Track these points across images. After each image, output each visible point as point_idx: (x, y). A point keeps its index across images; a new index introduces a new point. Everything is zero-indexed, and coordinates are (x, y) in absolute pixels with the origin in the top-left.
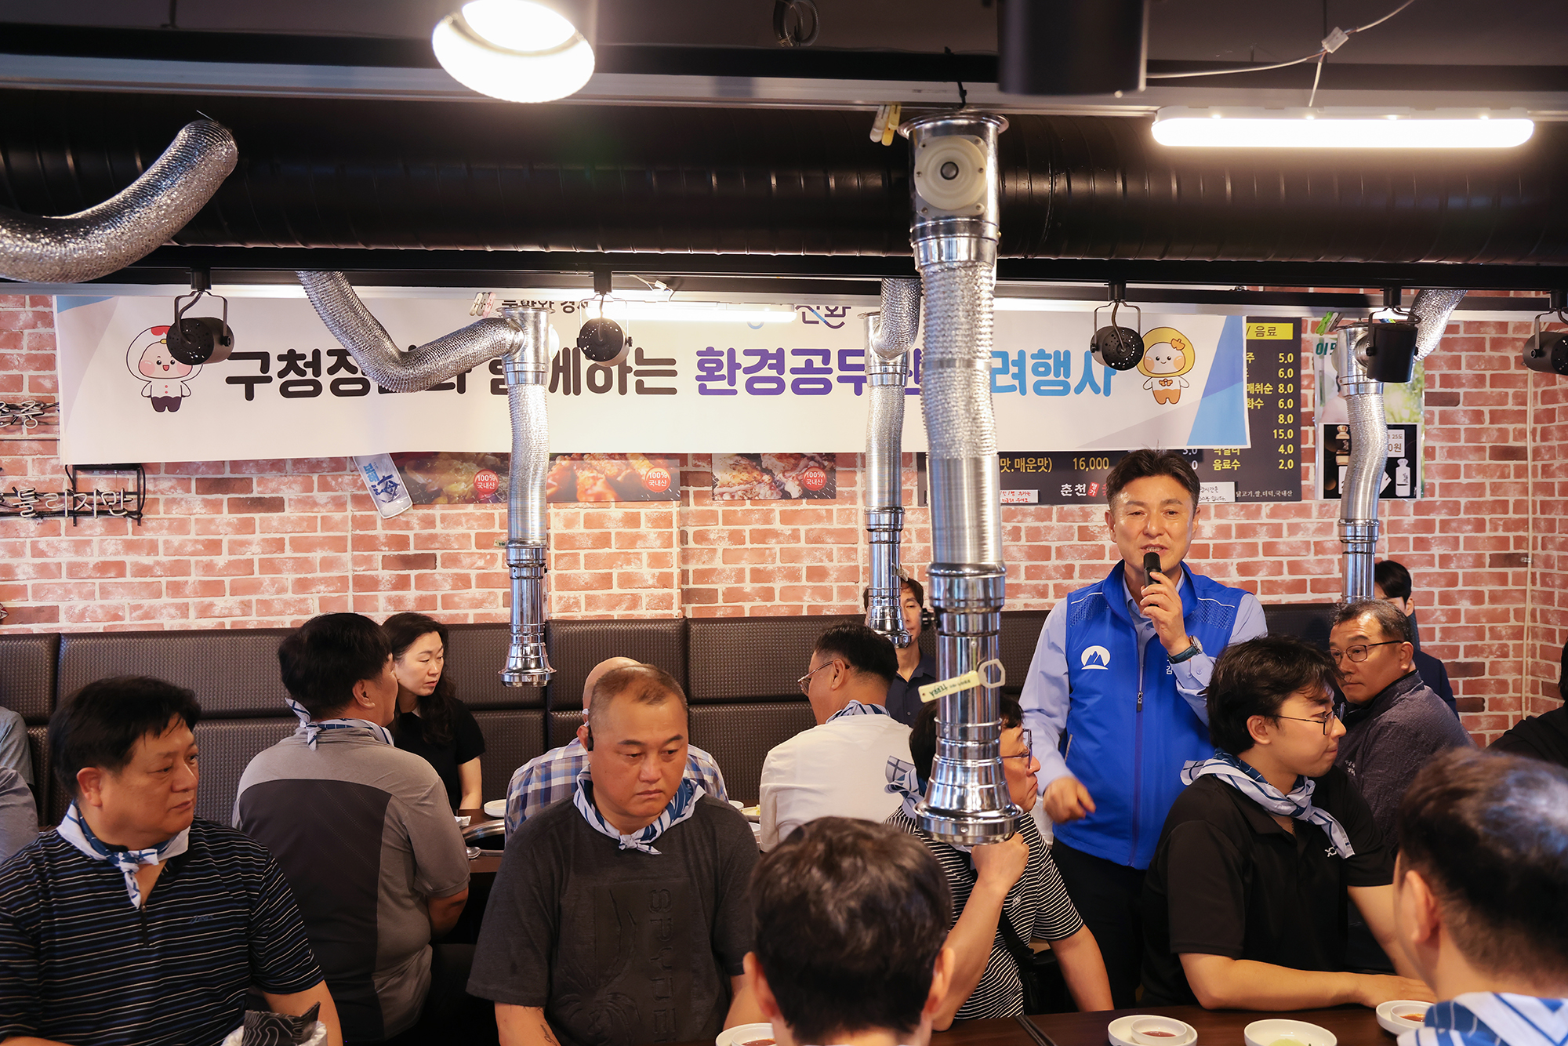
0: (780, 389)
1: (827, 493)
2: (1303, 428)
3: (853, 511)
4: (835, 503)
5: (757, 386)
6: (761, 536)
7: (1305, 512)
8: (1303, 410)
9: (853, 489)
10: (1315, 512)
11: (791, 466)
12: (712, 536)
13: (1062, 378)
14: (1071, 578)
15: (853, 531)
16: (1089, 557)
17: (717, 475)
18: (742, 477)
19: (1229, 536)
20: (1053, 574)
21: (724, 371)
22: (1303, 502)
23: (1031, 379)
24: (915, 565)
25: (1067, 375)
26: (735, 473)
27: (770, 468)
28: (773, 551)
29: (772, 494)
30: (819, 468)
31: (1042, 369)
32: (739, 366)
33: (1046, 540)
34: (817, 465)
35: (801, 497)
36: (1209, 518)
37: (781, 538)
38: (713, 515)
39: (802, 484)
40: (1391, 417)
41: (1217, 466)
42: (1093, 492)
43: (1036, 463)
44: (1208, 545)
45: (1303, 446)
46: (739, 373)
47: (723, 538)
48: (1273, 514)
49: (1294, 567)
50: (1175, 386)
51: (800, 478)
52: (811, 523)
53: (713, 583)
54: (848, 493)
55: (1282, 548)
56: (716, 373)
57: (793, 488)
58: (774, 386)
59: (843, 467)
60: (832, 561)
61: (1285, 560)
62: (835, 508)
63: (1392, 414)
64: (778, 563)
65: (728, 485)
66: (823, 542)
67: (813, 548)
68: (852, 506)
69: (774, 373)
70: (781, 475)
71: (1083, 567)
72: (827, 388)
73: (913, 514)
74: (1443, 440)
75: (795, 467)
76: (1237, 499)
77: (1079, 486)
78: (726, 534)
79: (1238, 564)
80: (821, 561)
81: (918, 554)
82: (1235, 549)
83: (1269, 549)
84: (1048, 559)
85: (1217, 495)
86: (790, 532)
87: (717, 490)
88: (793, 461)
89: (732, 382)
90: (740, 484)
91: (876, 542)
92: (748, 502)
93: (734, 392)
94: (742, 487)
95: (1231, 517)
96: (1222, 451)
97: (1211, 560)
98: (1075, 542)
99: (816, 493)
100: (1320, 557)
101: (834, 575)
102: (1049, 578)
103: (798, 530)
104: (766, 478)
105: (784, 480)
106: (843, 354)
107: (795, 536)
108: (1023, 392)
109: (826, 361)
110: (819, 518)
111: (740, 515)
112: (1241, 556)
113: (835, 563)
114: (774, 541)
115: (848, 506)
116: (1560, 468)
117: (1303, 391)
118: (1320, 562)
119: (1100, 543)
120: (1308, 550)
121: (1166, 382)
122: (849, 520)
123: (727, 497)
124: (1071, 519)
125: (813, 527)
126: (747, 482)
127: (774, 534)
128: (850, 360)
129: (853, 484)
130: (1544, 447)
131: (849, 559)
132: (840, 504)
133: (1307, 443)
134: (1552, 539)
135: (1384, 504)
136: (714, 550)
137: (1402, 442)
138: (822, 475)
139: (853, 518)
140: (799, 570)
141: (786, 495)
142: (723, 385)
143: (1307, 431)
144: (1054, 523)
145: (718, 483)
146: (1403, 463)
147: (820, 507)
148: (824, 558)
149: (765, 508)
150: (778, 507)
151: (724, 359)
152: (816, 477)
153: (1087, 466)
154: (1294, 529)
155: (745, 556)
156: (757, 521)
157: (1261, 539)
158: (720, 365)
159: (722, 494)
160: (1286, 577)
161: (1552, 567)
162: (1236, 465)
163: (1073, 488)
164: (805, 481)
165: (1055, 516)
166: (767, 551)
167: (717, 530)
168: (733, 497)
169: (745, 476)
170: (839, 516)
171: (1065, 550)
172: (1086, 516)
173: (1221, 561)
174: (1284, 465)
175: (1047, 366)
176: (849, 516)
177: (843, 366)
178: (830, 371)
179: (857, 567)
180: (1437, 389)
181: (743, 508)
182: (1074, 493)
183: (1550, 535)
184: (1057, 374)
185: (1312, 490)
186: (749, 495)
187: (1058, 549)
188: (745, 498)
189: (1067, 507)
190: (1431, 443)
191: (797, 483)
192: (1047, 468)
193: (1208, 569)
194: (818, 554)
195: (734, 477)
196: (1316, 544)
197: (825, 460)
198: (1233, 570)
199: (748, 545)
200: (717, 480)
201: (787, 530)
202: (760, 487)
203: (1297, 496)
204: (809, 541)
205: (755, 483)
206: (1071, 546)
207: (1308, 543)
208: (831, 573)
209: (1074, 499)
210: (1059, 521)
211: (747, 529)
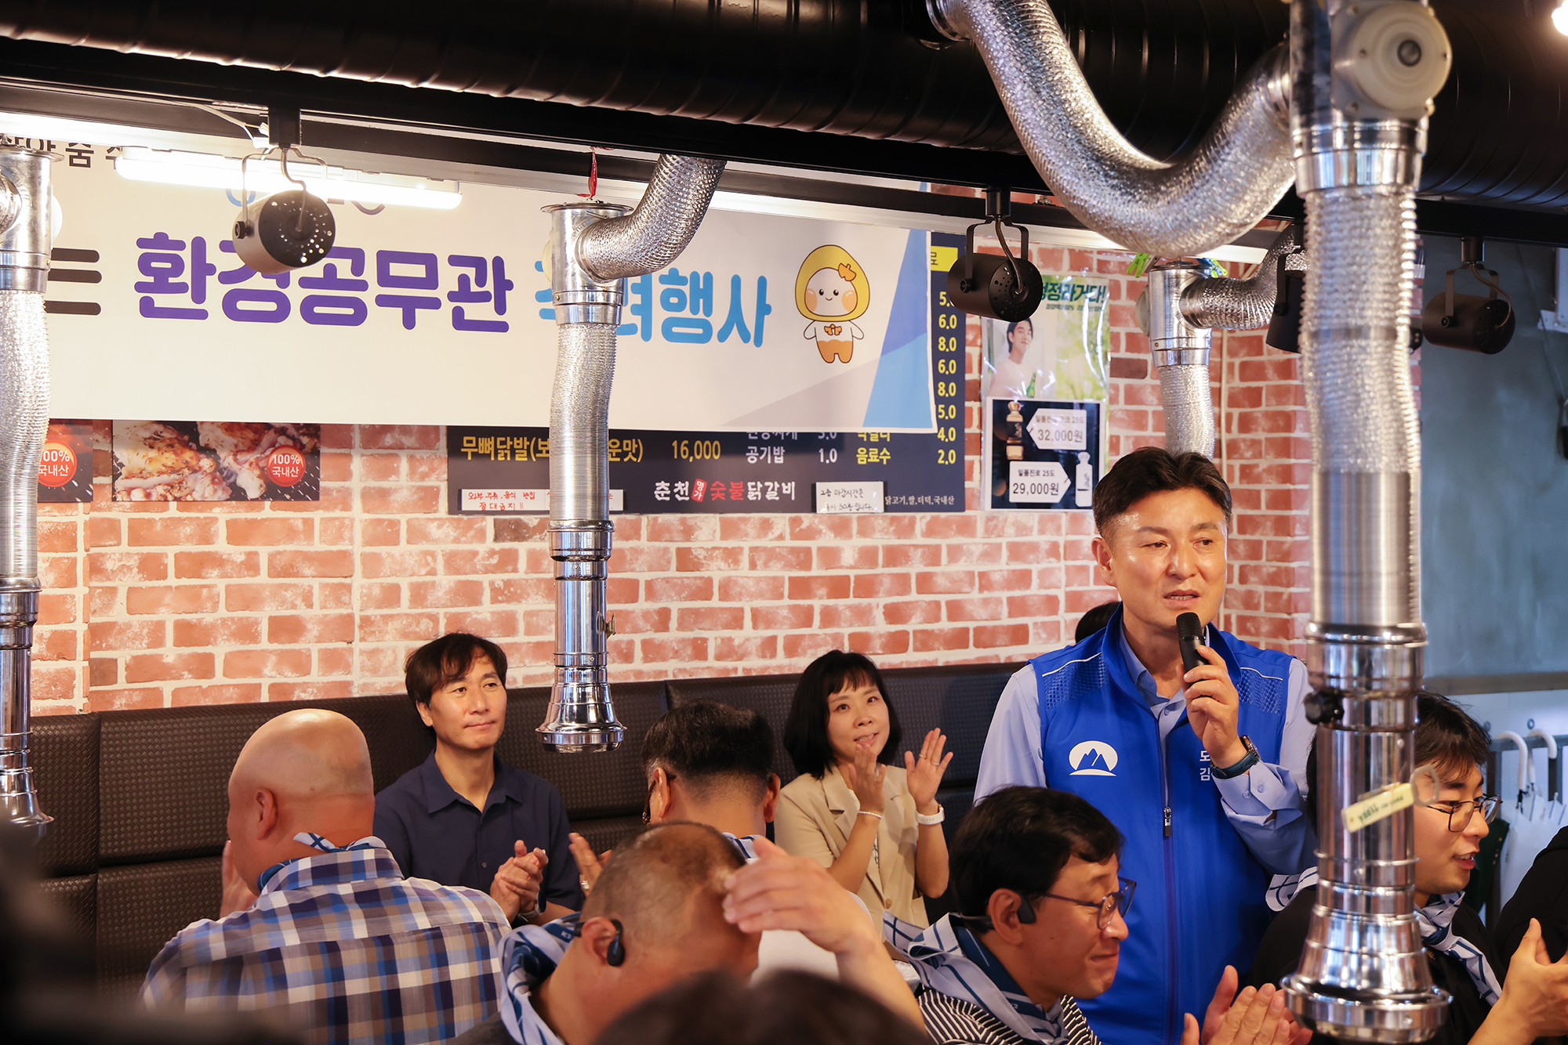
0: (281, 314)
1: (306, 490)
2: (967, 404)
3: (347, 522)
4: (317, 508)
5: (242, 305)
6: (192, 565)
7: (967, 528)
8: (968, 377)
9: (347, 484)
10: (980, 528)
11: (248, 443)
12: (110, 565)
13: (701, 315)
14: (666, 629)
15: (345, 556)
16: (693, 597)
17: (122, 455)
18: (164, 461)
19: (873, 563)
20: (641, 623)
21: (186, 277)
22: (967, 513)
23: (659, 315)
24: (441, 612)
25: (708, 311)
26: (153, 453)
27: (213, 445)
28: (215, 590)
29: (215, 491)
30: (294, 447)
31: (674, 300)
32: (211, 269)
33: (632, 570)
34: (290, 443)
35: (263, 498)
36: (850, 537)
37: (228, 568)
38: (113, 527)
39: (265, 475)
40: (1071, 391)
41: (862, 458)
42: (699, 495)
43: (621, 447)
44: (848, 577)
45: (967, 431)
46: (212, 281)
47: (130, 568)
48: (930, 531)
49: (956, 611)
50: (845, 337)
51: (262, 464)
52: (278, 542)
53: (109, 648)
54: (339, 491)
55: (941, 582)
56: (171, 280)
57: (250, 482)
58: (271, 306)
59: (331, 446)
60: (310, 606)
61: (943, 599)
62: (317, 515)
63: (1072, 388)
64: (222, 612)
65: (141, 474)
66: (297, 575)
67: (281, 586)
68: (345, 514)
69: (271, 285)
70: (230, 459)
71: (683, 612)
72: (359, 316)
73: (439, 527)
74: (1129, 426)
75: (253, 446)
76: (887, 509)
77: (679, 485)
78: (133, 562)
79: (885, 607)
80: (294, 607)
81: (446, 593)
82: (881, 583)
83: (925, 583)
84: (634, 599)
85: (862, 502)
86: (242, 558)
87: (120, 484)
88: (251, 435)
89: (199, 295)
90: (160, 473)
91: (572, 578)
92: (173, 505)
93: (202, 315)
94: (165, 478)
95: (878, 535)
96: (868, 435)
97: (852, 601)
98: (672, 572)
99: (287, 490)
100: (986, 594)
101: (314, 630)
102: (636, 630)
103: (256, 553)
104: (206, 463)
105: (235, 467)
106: (385, 258)
107: (250, 565)
108: (647, 335)
109: (358, 268)
110: (291, 534)
111: (158, 527)
112: (889, 593)
113: (317, 611)
114: (216, 572)
115: (337, 513)
116: (1269, 470)
117: (968, 349)
118: (986, 602)
119: (704, 574)
120: (972, 584)
121: (832, 329)
122: (339, 537)
123: (138, 495)
124: (667, 536)
125: (281, 548)
126: (173, 470)
127: (216, 561)
128: (396, 269)
129: (346, 475)
130: (1244, 441)
131: (339, 603)
132: (326, 509)
133: (970, 426)
134: (1257, 569)
135: (1060, 517)
136: (113, 591)
137: (1082, 428)
138: (298, 459)
139: (347, 534)
140: (256, 623)
141: (238, 494)
142: (184, 301)
143: (971, 409)
144: (643, 542)
145: (123, 471)
146: (1084, 458)
147: (292, 514)
148: (299, 602)
149: (202, 515)
150: (224, 515)
151: (186, 255)
152: (287, 463)
153: (691, 453)
154: (955, 552)
155: (168, 599)
156: (189, 539)
157: (915, 567)
158: (178, 267)
159: (129, 491)
160: (945, 625)
161: (1256, 607)
162: (886, 456)
163: (672, 488)
164: (270, 469)
165: (644, 532)
166: (205, 591)
167: (119, 553)
168: (148, 495)
169: (169, 458)
170: (324, 531)
171: (658, 586)
172: (688, 532)
173: (864, 601)
174: (946, 458)
175: (680, 295)
176: (340, 530)
177: (385, 279)
178: (363, 286)
179: (351, 616)
180: (1123, 354)
181: (165, 515)
182: (672, 495)
183: (1253, 563)
184: (695, 310)
185: (978, 497)
186: (176, 492)
187: (649, 585)
188: (170, 497)
189: (663, 518)
190: (1116, 431)
191: (257, 472)
192: (636, 455)
193: (848, 613)
194: (288, 594)
195: (151, 460)
196: (982, 575)
197: (304, 434)
198: (879, 615)
199: (172, 580)
200: (121, 465)
201: (238, 553)
202: (196, 480)
203: (960, 506)
204: (274, 572)
205: (186, 471)
206: (667, 580)
207: (971, 574)
208: (310, 626)
209: (673, 506)
210: (650, 539)
211: (170, 552)
